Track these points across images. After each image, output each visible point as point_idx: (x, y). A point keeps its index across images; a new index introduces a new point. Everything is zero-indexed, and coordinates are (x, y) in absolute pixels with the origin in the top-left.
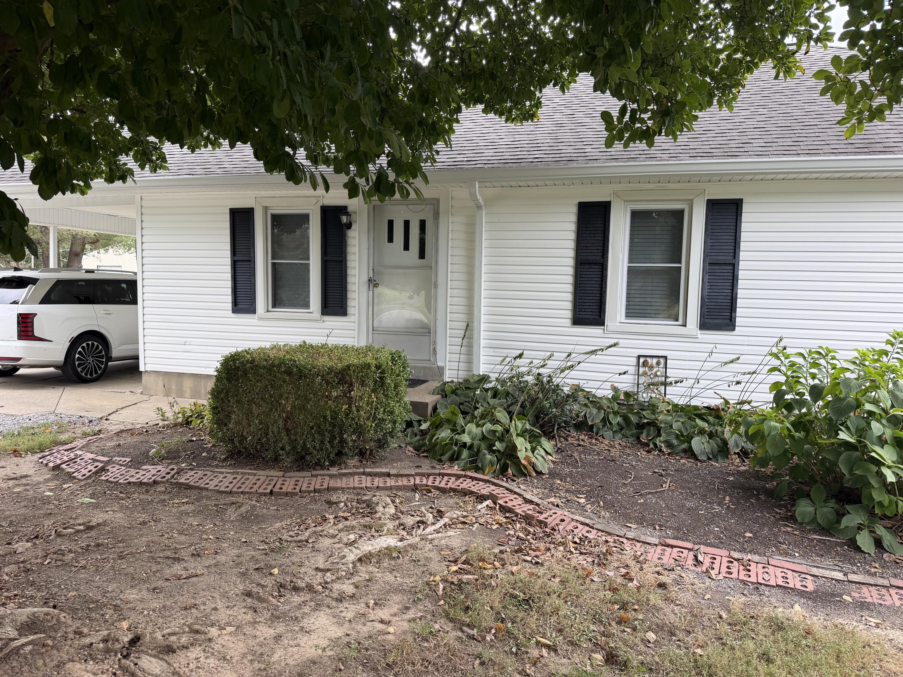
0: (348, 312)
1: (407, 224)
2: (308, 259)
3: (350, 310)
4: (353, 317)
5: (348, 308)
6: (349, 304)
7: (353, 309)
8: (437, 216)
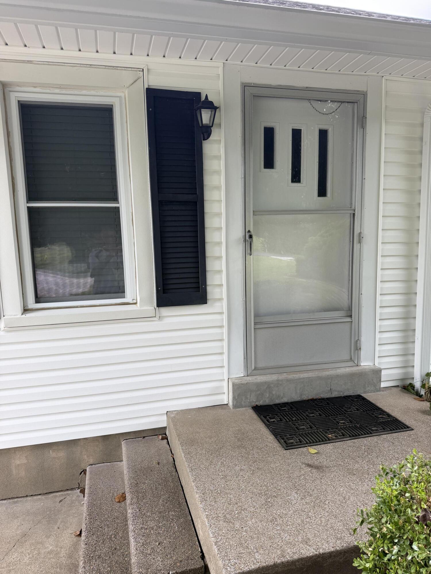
0: (209, 296)
1: (297, 135)
3: (212, 292)
4: (218, 304)
5: (209, 289)
6: (209, 282)
7: (217, 290)
8: (362, 121)
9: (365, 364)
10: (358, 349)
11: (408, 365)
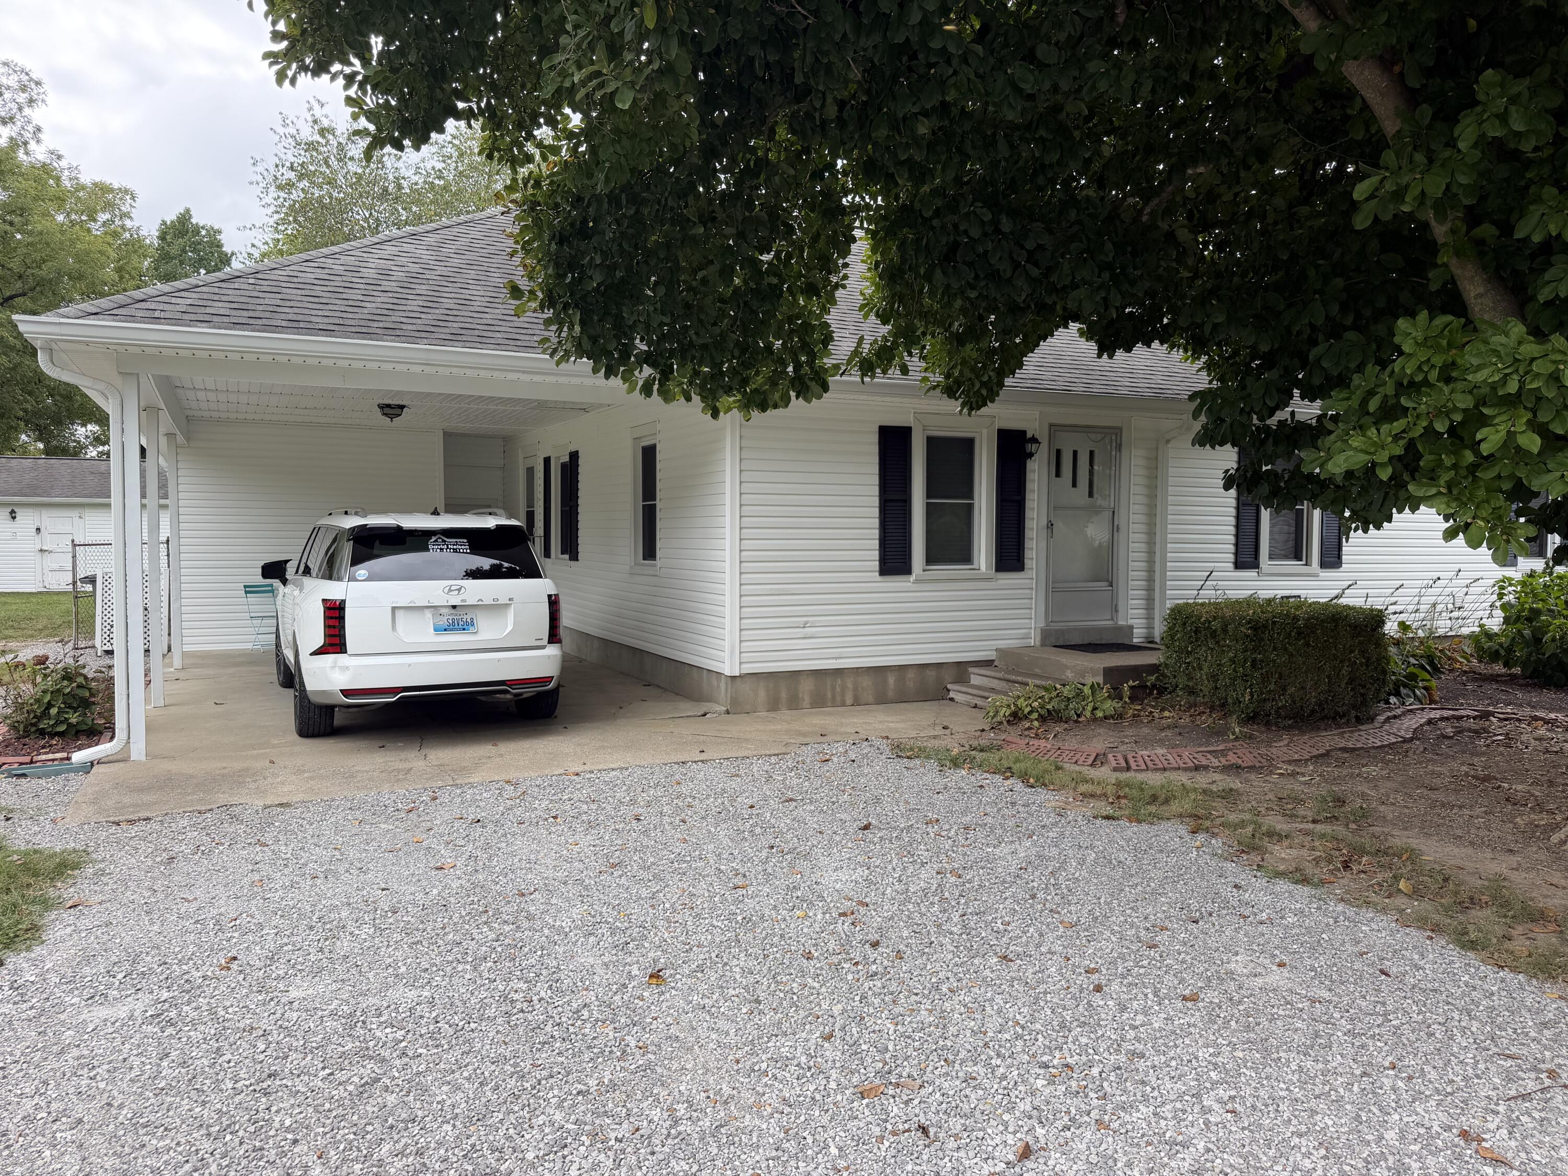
0: (1026, 566)
1: (1076, 454)
2: (972, 498)
3: (1028, 563)
4: (1031, 571)
5: (1026, 561)
6: (1026, 556)
8: (1119, 447)
9: (1121, 623)
10: (1117, 611)
11: (1150, 627)
